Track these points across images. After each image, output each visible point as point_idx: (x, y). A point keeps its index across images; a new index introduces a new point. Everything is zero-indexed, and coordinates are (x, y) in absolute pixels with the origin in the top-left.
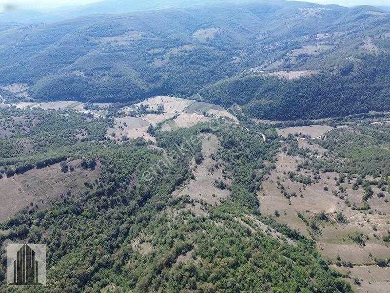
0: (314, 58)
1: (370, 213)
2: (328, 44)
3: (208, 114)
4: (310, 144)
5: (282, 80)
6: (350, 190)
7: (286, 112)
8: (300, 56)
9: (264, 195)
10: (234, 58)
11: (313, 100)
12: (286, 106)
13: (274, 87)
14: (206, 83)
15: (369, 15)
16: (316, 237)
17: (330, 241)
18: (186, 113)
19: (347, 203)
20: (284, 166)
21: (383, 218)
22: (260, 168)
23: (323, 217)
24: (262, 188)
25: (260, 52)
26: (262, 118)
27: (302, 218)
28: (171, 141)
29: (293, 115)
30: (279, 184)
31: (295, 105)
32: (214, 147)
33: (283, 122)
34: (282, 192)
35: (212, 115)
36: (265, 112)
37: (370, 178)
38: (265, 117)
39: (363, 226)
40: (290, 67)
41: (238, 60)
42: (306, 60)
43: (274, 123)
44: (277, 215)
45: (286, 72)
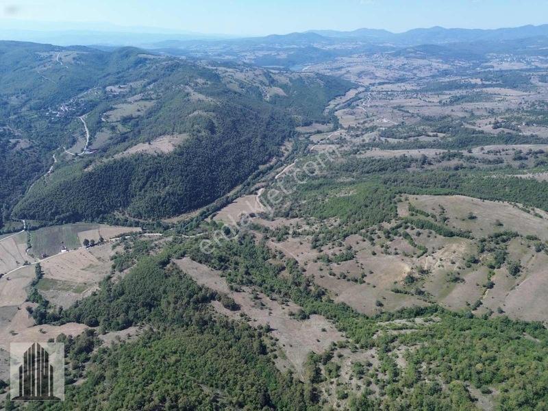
0: (145, 121)
1: (433, 253)
2: (146, 100)
3: (93, 241)
4: (273, 220)
5: (158, 156)
6: (389, 243)
7: (197, 195)
8: (125, 120)
9: (337, 295)
10: (13, 141)
11: (212, 171)
12: (193, 188)
13: (157, 168)
14: (8, 195)
15: (146, 59)
16: (432, 300)
17: (443, 295)
18: (45, 256)
19: (406, 255)
20: (300, 255)
21: (446, 251)
22: (280, 271)
23: (411, 279)
24: (326, 290)
25: (44, 124)
26: (174, 215)
27: (401, 292)
28: (129, 307)
29: (206, 196)
30: (334, 275)
31: (200, 183)
32: (213, 276)
33: (204, 209)
34: (349, 280)
35: (102, 239)
36: (174, 204)
37: (387, 226)
38: (178, 212)
39: (443, 266)
40: (127, 138)
41: (24, 144)
42: (137, 125)
43: (195, 214)
44: (380, 305)
45: (147, 144)
